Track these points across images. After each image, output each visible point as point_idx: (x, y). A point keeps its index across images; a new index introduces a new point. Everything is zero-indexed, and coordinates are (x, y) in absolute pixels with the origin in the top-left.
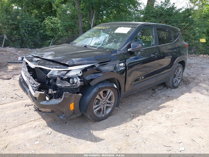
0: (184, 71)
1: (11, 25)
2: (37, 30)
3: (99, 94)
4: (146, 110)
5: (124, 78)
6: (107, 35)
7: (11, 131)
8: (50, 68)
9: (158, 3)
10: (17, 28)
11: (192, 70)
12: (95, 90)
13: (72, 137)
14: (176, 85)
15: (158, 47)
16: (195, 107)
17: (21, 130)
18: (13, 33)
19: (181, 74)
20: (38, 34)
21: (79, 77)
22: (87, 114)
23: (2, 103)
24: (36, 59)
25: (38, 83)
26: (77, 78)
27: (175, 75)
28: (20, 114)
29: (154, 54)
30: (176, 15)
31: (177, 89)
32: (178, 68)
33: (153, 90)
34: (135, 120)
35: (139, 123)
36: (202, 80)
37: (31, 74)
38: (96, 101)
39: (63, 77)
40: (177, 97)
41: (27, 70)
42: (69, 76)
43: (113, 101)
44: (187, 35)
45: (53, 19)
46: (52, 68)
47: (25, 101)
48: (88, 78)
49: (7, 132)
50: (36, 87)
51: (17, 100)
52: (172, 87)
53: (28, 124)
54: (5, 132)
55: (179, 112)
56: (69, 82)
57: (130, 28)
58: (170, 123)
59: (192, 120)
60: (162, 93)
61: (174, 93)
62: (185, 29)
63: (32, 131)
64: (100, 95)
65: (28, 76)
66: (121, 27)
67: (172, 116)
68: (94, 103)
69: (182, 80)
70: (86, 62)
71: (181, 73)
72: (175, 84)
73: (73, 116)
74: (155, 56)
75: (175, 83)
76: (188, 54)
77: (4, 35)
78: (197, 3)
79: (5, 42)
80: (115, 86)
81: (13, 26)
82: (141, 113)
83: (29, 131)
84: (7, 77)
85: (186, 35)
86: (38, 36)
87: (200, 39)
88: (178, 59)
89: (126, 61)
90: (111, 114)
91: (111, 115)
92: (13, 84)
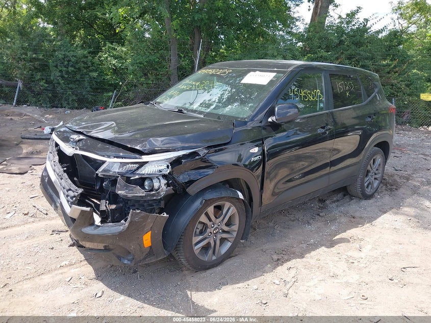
0: (386, 161)
1: (31, 61)
2: (85, 71)
3: (207, 212)
4: (304, 246)
5: (260, 179)
6: (225, 87)
7: (20, 287)
8: (104, 156)
9: (332, 19)
10: (44, 67)
11: (404, 160)
12: (197, 204)
13: (145, 303)
14: (369, 191)
15: (332, 113)
16: (411, 241)
17: (40, 286)
18: (35, 78)
19: (381, 169)
20: (87, 79)
21: (164, 176)
22: (179, 254)
23: (4, 226)
24: (76, 137)
25: (78, 189)
26: (159, 179)
27: (368, 172)
28: (41, 251)
29: (323, 128)
30: (370, 43)
31: (371, 201)
32: (374, 155)
33: (322, 201)
34: (281, 270)
35: (290, 275)
36: (425, 180)
37: (65, 169)
38: (199, 227)
39: (131, 177)
40: (371, 219)
41: (57, 158)
42: (144, 174)
43: (235, 227)
44: (394, 84)
45: (118, 49)
46: (109, 157)
47: (53, 222)
48: (182, 178)
49: (11, 290)
50: (74, 197)
51: (36, 219)
52: (361, 196)
53: (56, 272)
54: (6, 290)
55: (376, 251)
56: (142, 186)
57: (274, 74)
58: (357, 277)
59: (403, 269)
60: (339, 209)
61: (365, 209)
62: (389, 73)
63: (62, 289)
64: (207, 215)
65: (58, 172)
66: (255, 71)
67: (361, 261)
68: (196, 232)
69: (383, 181)
70: (179, 145)
71: (381, 166)
72: (366, 189)
73: (149, 259)
74: (326, 133)
75: (367, 187)
76: (395, 124)
77: (16, 81)
78: (414, 18)
79: (18, 94)
80: (241, 196)
81: (36, 63)
82: (294, 253)
83: (57, 289)
84: (19, 169)
85: (392, 85)
86: (86, 84)
87: (421, 94)
88: (375, 137)
89: (263, 143)
90: (230, 254)
91: (231, 257)
92: (31, 183)
